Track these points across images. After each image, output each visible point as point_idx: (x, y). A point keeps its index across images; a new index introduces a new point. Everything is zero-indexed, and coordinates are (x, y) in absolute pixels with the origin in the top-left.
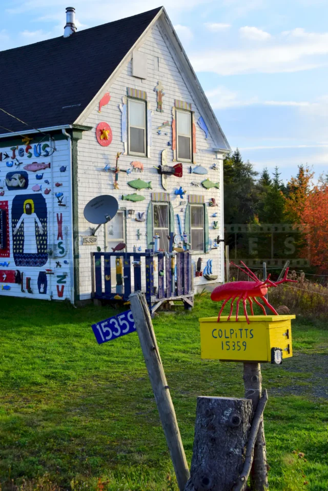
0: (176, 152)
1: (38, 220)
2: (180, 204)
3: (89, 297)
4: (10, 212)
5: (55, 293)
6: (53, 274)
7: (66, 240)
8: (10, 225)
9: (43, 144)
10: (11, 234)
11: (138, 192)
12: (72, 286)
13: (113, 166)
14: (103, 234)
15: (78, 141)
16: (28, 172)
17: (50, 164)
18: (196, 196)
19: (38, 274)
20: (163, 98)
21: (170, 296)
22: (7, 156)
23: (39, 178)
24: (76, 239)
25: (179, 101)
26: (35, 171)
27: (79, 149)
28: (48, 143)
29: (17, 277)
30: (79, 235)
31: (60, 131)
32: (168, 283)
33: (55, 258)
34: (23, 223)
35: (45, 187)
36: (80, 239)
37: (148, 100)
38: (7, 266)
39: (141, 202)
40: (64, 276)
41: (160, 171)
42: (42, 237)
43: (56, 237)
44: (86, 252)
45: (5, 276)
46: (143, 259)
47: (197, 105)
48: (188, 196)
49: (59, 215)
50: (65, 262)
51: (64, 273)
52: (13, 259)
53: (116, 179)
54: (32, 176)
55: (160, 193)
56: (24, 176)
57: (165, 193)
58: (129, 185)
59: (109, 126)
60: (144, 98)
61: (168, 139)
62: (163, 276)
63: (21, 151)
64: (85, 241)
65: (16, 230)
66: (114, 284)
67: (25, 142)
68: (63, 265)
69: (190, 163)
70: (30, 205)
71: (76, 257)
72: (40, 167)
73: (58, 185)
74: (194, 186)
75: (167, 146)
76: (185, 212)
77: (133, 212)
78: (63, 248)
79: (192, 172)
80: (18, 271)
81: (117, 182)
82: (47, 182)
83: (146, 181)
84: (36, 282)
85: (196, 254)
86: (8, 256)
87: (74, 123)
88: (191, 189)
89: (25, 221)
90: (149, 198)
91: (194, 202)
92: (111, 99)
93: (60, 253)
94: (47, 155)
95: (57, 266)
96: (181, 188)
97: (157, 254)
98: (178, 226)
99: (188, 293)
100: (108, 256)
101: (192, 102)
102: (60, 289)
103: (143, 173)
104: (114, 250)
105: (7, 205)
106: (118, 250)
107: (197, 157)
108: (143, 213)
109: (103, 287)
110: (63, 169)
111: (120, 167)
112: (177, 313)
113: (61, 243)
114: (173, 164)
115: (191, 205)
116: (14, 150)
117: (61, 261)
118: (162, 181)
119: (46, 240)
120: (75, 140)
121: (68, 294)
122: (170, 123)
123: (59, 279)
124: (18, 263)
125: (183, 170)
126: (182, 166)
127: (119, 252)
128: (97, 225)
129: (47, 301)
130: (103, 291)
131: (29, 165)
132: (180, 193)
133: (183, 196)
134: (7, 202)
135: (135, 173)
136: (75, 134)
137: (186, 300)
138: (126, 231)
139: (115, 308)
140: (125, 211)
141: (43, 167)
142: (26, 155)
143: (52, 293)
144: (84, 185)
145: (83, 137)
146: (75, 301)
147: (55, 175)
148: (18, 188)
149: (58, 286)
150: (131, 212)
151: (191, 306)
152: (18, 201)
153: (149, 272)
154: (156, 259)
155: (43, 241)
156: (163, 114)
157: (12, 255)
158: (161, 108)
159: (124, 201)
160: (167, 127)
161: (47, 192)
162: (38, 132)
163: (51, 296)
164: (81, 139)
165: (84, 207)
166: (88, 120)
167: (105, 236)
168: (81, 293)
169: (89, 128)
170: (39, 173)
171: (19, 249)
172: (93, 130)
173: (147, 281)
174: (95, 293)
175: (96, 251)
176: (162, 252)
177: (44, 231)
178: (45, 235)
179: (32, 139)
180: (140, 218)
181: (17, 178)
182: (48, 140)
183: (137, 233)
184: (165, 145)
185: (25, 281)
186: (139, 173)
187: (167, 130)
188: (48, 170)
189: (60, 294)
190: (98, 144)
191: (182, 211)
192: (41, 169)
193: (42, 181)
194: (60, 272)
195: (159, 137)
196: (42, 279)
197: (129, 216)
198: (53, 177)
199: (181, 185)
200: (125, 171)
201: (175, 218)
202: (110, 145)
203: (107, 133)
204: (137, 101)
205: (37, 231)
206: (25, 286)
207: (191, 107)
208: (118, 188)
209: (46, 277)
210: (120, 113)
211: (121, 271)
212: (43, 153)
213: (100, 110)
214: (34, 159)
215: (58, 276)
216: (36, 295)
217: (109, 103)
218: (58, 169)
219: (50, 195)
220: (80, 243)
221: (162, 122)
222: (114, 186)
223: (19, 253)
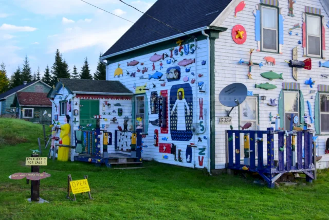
0: (306, 49)
1: (186, 104)
2: (310, 93)
3: (224, 167)
4: (169, 98)
5: (197, 162)
6: (196, 147)
7: (206, 120)
8: (169, 108)
9: (190, 44)
10: (169, 115)
11: (270, 82)
12: (208, 157)
13: (247, 60)
14: (237, 116)
15: (216, 40)
16: (181, 67)
17: (194, 59)
18: (325, 86)
19: (186, 147)
20: (294, 5)
21: (290, 169)
22: (167, 56)
23: (188, 71)
24: (213, 119)
25: (309, 7)
26: (185, 66)
27: (216, 46)
28: (194, 43)
29: (172, 149)
30: (216, 115)
31: (200, 32)
32: (288, 158)
33: (198, 134)
34: (177, 106)
35: (192, 77)
36: (216, 119)
37: (280, 6)
38: (166, 140)
39: (273, 90)
40: (204, 149)
41: (291, 65)
42: (189, 117)
43: (199, 117)
44: (221, 130)
45: (165, 148)
46: (265, 136)
47: (326, 10)
48: (318, 86)
49: (201, 100)
50: (205, 138)
51: (203, 146)
52: (170, 135)
53: (250, 71)
54: (183, 70)
55: (291, 83)
56: (178, 71)
57: (295, 83)
58: (262, 75)
59: (244, 28)
60: (276, 5)
61: (299, 38)
62: (283, 151)
63: (176, 51)
64: (220, 121)
65: (172, 112)
66: (242, 157)
67: (178, 44)
68: (203, 139)
69: (319, 58)
70: (181, 92)
71: (213, 134)
72: (188, 63)
73: (200, 76)
74: (323, 77)
75: (298, 45)
76: (315, 99)
77: (264, 98)
78: (203, 126)
79: (321, 65)
80: (173, 144)
81: (251, 73)
82: (193, 74)
83: (279, 73)
84: (185, 153)
85: (325, 135)
86: (167, 133)
87: (211, 25)
88: (321, 80)
89: (178, 105)
90: (281, 87)
91: (324, 90)
92: (246, 6)
93: (202, 130)
94: (192, 53)
95: (199, 141)
96: (311, 79)
97: (277, 132)
98: (308, 110)
99: (308, 168)
100: (238, 133)
101: (321, 8)
102: (201, 160)
103: (275, 66)
104: (243, 128)
105: (167, 93)
106: (246, 128)
107: (326, 54)
108: (275, 99)
109: (234, 159)
110: (204, 63)
111: (253, 61)
112: (298, 185)
113: (201, 122)
114: (303, 59)
115: (320, 94)
116: (171, 51)
117: (202, 136)
118: (292, 73)
119: (192, 120)
120: (212, 39)
121: (207, 164)
122: (301, 26)
123: (200, 151)
124: (173, 138)
125: (312, 64)
126: (311, 60)
127: (247, 129)
128: (231, 108)
129: (191, 168)
130: (234, 162)
131: (181, 62)
132: (310, 83)
133: (313, 85)
134: (166, 91)
135: (267, 66)
136: (213, 35)
137: (306, 173)
138: (259, 113)
139: (245, 178)
140: (258, 97)
141: (190, 62)
142: (179, 53)
143: (195, 162)
144: (220, 75)
145: (220, 37)
146: (211, 170)
147: (198, 68)
148: (173, 79)
149: (199, 157)
150: (263, 98)
151: (311, 179)
152: (174, 89)
153: (270, 146)
154: (276, 137)
155: (190, 120)
156: (294, 18)
157: (169, 132)
158: (292, 13)
159: (257, 89)
160: (298, 28)
161: (193, 82)
162: (184, 35)
163: (195, 165)
164: (218, 38)
165: (219, 93)
166: (224, 23)
167: (239, 117)
168: (216, 164)
169: (225, 29)
170: (188, 67)
171: (174, 127)
172: (229, 31)
173: (268, 155)
174: (228, 164)
175: (230, 129)
176: (282, 131)
177: (191, 113)
178: (191, 116)
179: (183, 41)
180: (272, 103)
181: (173, 72)
182: (194, 41)
183: (269, 115)
184: (296, 44)
185: (177, 153)
186: (271, 66)
187: (299, 31)
188: (194, 64)
189: (201, 164)
190: (234, 42)
191: (312, 98)
192: (189, 64)
193: (190, 73)
194: (201, 145)
195: (291, 37)
196: (189, 151)
197: (262, 101)
198: (197, 70)
199: (311, 76)
200: (258, 64)
201: (305, 104)
202: (244, 43)
203: (241, 33)
204: (269, 8)
205: (186, 113)
206: (177, 156)
207: (320, 12)
208: (251, 78)
209: (191, 149)
210: (254, 18)
211: (247, 145)
212: (190, 51)
213: (235, 14)
214: (185, 56)
215: (200, 149)
216: (185, 164)
217: (244, 9)
218: (200, 63)
219: (195, 84)
220: (216, 122)
221: (293, 24)
222: (248, 77)
223: (174, 130)
